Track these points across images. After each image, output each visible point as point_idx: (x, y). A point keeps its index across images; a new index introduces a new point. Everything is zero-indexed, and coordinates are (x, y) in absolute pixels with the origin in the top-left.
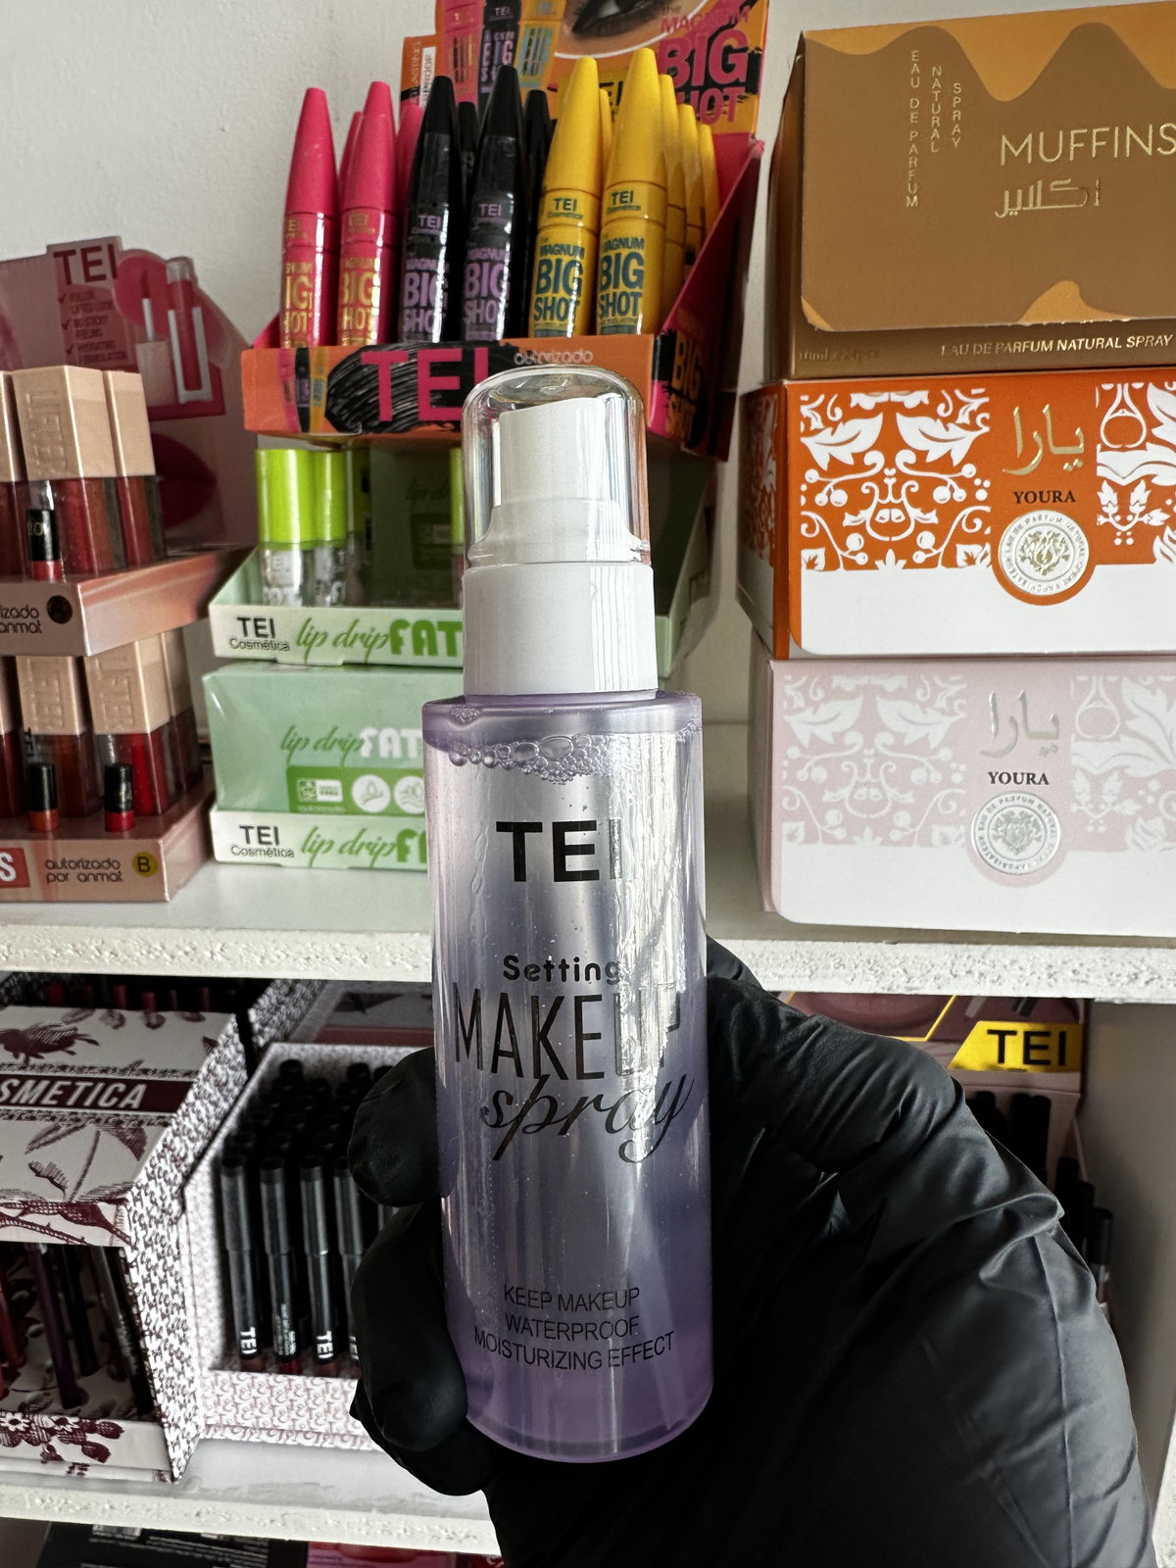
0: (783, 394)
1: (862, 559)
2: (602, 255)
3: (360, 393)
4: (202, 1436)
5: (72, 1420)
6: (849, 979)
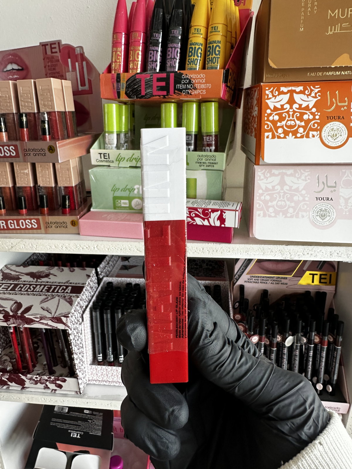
0: (261, 87)
1: (282, 136)
2: (208, 46)
3: (136, 87)
4: (87, 383)
5: (52, 377)
6: (274, 255)
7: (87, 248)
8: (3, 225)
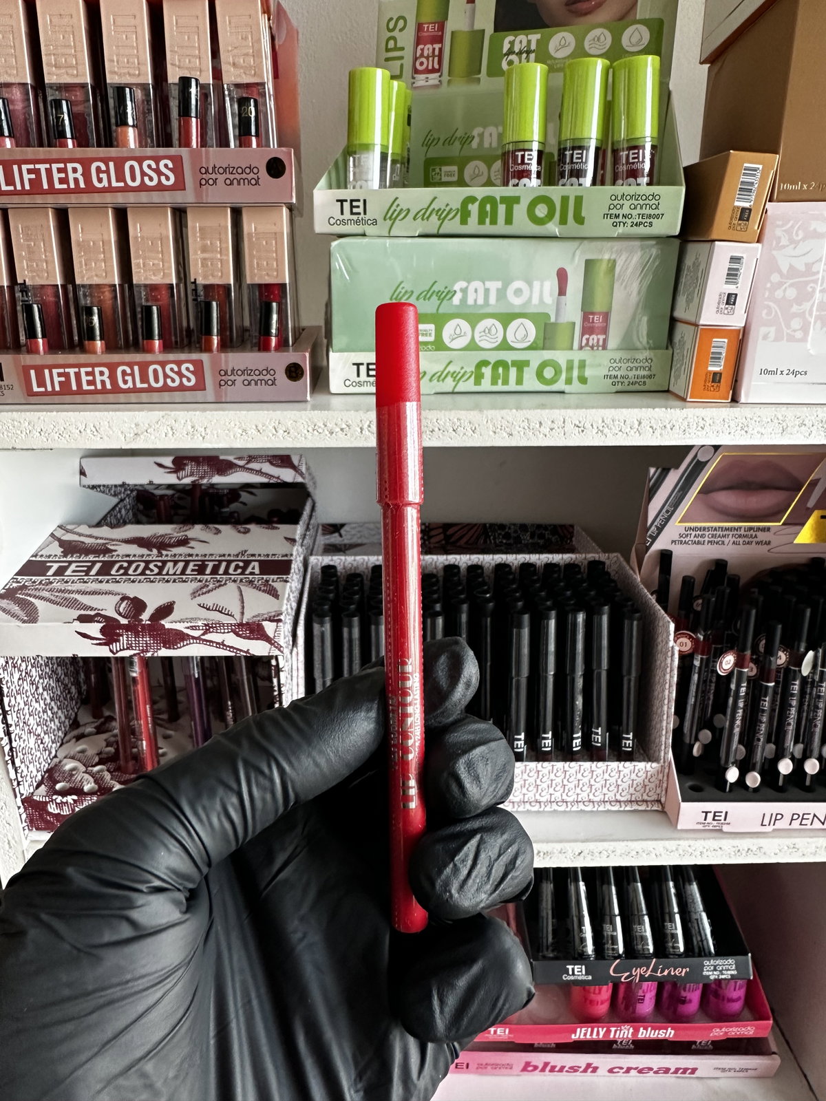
6: (807, 435)
7: (342, 430)
8: (103, 378)
